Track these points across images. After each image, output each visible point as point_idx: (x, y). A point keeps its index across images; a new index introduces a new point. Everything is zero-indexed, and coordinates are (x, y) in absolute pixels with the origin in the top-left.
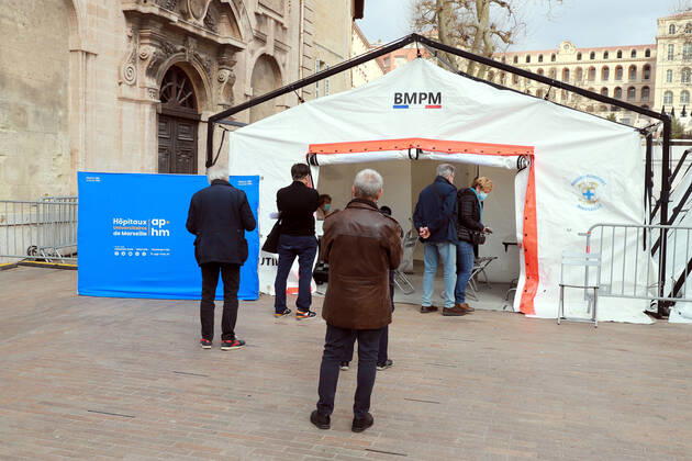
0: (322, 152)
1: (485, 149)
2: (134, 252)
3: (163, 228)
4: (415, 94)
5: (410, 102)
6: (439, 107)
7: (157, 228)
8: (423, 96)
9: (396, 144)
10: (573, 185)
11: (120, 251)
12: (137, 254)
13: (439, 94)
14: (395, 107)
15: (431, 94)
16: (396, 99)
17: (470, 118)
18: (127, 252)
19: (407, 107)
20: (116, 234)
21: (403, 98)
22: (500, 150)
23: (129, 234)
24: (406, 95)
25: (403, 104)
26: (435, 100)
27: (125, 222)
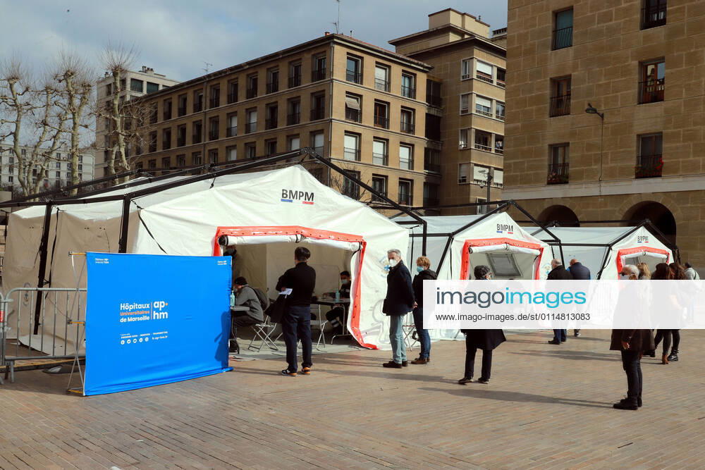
0: (232, 234)
1: (339, 236)
2: (138, 338)
3: (164, 310)
4: (296, 192)
5: (293, 198)
6: (312, 203)
7: (157, 310)
8: (301, 194)
9: (286, 230)
10: (380, 262)
11: (126, 339)
12: (141, 340)
13: (312, 194)
14: (282, 200)
15: (307, 193)
16: (283, 194)
17: (330, 213)
18: (132, 339)
19: (291, 201)
20: (123, 320)
21: (288, 194)
22: (348, 238)
23: (135, 319)
24: (291, 192)
25: (288, 198)
26: (310, 197)
27: (131, 307)
